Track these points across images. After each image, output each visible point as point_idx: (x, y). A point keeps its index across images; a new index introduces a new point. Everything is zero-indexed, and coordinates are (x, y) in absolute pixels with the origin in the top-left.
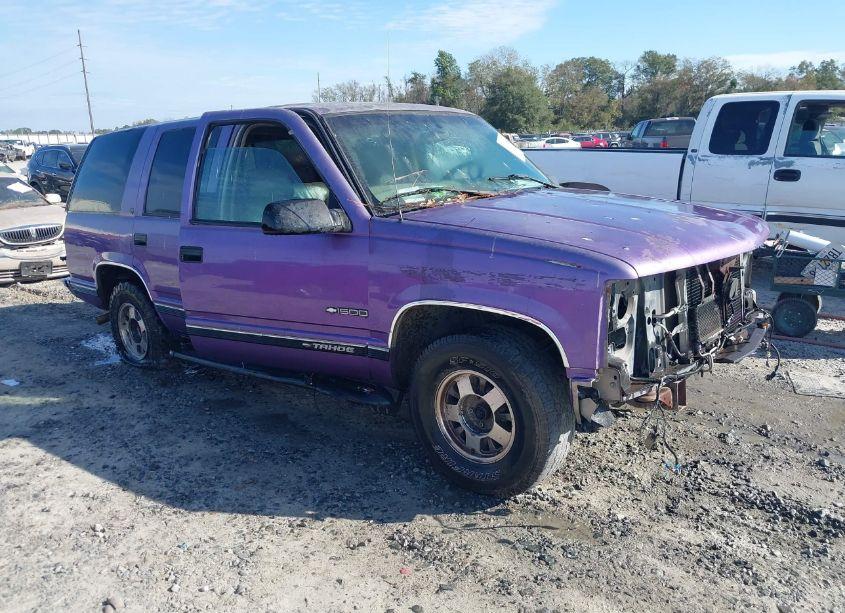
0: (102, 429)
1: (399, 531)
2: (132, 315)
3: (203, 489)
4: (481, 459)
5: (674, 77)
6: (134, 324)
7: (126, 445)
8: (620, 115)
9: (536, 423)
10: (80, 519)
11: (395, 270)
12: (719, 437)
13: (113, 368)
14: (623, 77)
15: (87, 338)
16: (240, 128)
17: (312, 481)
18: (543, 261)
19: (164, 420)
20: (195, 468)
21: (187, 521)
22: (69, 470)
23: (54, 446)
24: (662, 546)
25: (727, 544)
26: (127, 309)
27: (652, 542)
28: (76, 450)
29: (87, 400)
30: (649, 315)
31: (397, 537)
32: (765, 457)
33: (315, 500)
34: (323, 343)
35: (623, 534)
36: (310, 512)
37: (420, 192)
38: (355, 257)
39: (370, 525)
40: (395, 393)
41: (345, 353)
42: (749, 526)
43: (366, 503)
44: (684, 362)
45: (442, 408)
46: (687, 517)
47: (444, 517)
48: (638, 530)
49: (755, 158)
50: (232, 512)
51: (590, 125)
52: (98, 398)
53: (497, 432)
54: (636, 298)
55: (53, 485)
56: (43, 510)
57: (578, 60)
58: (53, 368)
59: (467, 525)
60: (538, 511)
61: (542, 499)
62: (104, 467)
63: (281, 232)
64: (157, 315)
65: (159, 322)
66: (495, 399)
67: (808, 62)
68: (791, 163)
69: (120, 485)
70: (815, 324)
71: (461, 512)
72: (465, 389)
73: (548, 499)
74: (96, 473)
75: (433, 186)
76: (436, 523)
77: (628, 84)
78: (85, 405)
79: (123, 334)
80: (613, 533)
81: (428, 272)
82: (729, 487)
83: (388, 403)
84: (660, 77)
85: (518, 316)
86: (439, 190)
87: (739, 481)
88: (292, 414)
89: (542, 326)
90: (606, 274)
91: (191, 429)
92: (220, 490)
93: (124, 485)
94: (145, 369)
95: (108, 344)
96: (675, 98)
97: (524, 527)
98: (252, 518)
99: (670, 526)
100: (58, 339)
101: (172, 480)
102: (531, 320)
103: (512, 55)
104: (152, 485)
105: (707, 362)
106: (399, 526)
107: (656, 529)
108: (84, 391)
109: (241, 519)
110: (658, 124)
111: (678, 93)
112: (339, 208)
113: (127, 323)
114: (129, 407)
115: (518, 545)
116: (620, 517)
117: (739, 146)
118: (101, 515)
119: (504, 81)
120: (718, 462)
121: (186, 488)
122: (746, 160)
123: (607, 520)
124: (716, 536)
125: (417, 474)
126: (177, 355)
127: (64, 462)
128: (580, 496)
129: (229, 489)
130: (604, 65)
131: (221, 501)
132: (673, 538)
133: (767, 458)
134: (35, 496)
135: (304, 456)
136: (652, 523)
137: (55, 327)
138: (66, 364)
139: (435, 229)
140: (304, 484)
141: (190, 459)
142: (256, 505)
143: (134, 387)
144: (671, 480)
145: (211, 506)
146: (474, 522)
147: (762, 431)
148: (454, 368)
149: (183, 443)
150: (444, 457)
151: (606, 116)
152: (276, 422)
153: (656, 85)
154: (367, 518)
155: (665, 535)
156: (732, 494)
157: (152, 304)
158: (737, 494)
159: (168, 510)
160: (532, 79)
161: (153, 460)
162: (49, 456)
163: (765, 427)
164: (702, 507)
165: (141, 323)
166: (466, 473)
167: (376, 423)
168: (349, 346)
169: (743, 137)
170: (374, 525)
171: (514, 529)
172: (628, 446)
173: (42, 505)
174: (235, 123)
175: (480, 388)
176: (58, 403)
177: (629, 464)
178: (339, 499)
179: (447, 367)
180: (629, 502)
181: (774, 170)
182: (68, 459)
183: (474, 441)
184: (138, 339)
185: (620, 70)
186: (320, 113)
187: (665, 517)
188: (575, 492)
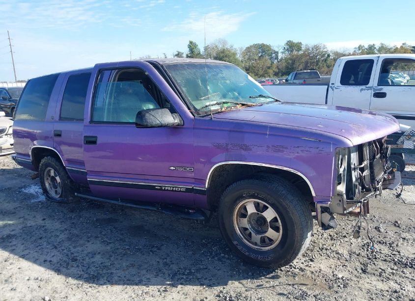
0: (41, 238)
1: (221, 292)
2: (52, 174)
3: (105, 271)
4: (261, 248)
5: (301, 52)
6: (53, 179)
7: (56, 248)
8: (277, 70)
9: (296, 227)
10: (35, 294)
11: (210, 145)
12: (376, 228)
13: (42, 203)
14: (278, 52)
15: (25, 187)
16: (114, 72)
17: (166, 264)
18: (298, 138)
19: (75, 232)
20: (98, 259)
21: (98, 292)
22: (25, 264)
23: (14, 249)
24: (368, 293)
25: (402, 289)
26: (49, 171)
27: (362, 290)
28: (26, 252)
29: (29, 222)
30: (352, 166)
31: (221, 295)
32: (403, 238)
33: (169, 275)
34: (168, 187)
35: (345, 286)
36: (168, 283)
37: (218, 104)
38: (186, 139)
39: (204, 288)
40: (208, 213)
41: (180, 191)
42: (409, 278)
43: (199, 276)
44: (368, 190)
45: (237, 220)
46: (374, 274)
47: (244, 282)
48: (352, 283)
49: (364, 87)
50: (124, 284)
51: (263, 76)
52: (36, 220)
53: (271, 233)
54: (346, 156)
55: (16, 273)
56: (12, 289)
57: (256, 45)
58: (7, 204)
59: (258, 286)
60: (294, 275)
61: (295, 268)
62: (45, 261)
63: (147, 127)
64: (67, 173)
65: (69, 177)
66: (270, 214)
67: (362, 45)
68: (381, 89)
69: (55, 272)
70: (404, 167)
71: (253, 278)
72: (251, 209)
73: (298, 268)
74: (40, 265)
75: (224, 101)
76: (241, 285)
77: (280, 56)
78: (29, 225)
79: (47, 185)
80: (339, 286)
81: (230, 146)
82: (391, 256)
83: (203, 218)
84: (295, 53)
85: (285, 169)
86: (227, 103)
87: (394, 253)
88: (146, 225)
89: (299, 174)
90: (336, 144)
91: (91, 236)
92: (115, 271)
93: (58, 271)
94: (60, 203)
95: (36, 190)
96: (303, 62)
97: (290, 285)
98: (136, 287)
99: (368, 280)
100: (8, 188)
101: (86, 267)
102: (292, 171)
103: (225, 43)
104: (73, 270)
105: (378, 190)
106: (220, 288)
107: (361, 282)
108: (27, 217)
109: (129, 288)
110: (300, 74)
111: (303, 60)
112: (175, 113)
113: (49, 178)
114: (54, 225)
115: (290, 296)
116: (340, 276)
117: (351, 82)
118: (47, 291)
119: (222, 55)
120: (380, 242)
121: (94, 272)
122: (359, 88)
123: (333, 279)
124: (394, 285)
125: (223, 257)
126: (80, 195)
127: (21, 259)
128: (314, 265)
129: (119, 271)
130: (268, 47)
131: (116, 278)
132: (372, 288)
133: (404, 239)
134: (6, 281)
135: (158, 249)
136: (358, 279)
137: (6, 182)
138: (14, 202)
139: (232, 123)
140: (161, 265)
141: (93, 254)
142: (137, 279)
143: (55, 213)
144: (359, 253)
145: (111, 281)
146: (262, 283)
147: (396, 224)
148: (245, 198)
149: (88, 244)
150: (239, 247)
151: (271, 71)
152: (139, 230)
153: (293, 56)
154: (202, 285)
155: (368, 286)
156: (394, 260)
157: (64, 168)
158: (396, 260)
159: (86, 285)
160: (235, 54)
161: (72, 255)
162: (12, 255)
163: (396, 222)
164: (380, 268)
165: (58, 179)
166: (253, 256)
167: (194, 228)
168: (183, 187)
169: (353, 77)
170: (207, 289)
171: (285, 286)
172: (330, 236)
173: (11, 286)
174: (112, 69)
175: (260, 209)
176: (13, 224)
177: (334, 246)
178: (184, 274)
179: (241, 198)
180: (341, 267)
181: (373, 93)
182: (23, 257)
183: (257, 238)
184: (56, 187)
185: (276, 50)
186: (161, 63)
187: (363, 275)
188: (311, 263)
